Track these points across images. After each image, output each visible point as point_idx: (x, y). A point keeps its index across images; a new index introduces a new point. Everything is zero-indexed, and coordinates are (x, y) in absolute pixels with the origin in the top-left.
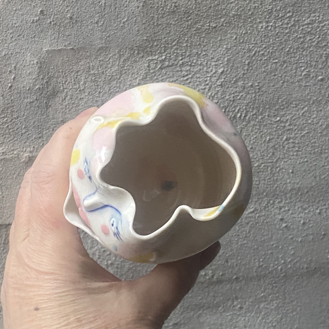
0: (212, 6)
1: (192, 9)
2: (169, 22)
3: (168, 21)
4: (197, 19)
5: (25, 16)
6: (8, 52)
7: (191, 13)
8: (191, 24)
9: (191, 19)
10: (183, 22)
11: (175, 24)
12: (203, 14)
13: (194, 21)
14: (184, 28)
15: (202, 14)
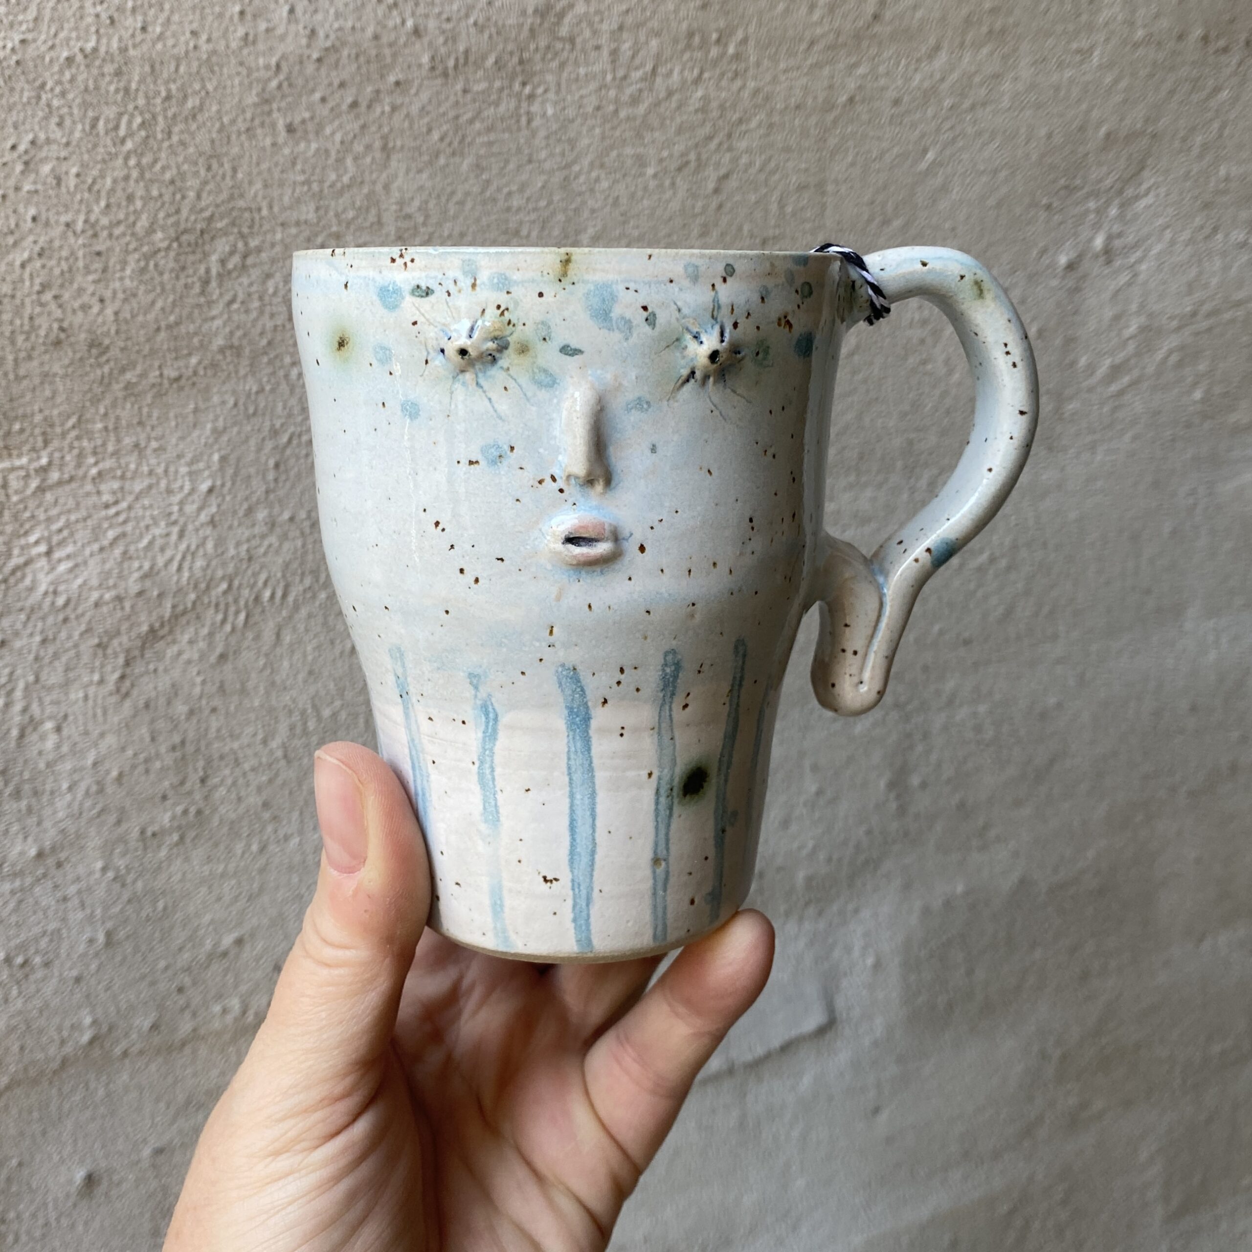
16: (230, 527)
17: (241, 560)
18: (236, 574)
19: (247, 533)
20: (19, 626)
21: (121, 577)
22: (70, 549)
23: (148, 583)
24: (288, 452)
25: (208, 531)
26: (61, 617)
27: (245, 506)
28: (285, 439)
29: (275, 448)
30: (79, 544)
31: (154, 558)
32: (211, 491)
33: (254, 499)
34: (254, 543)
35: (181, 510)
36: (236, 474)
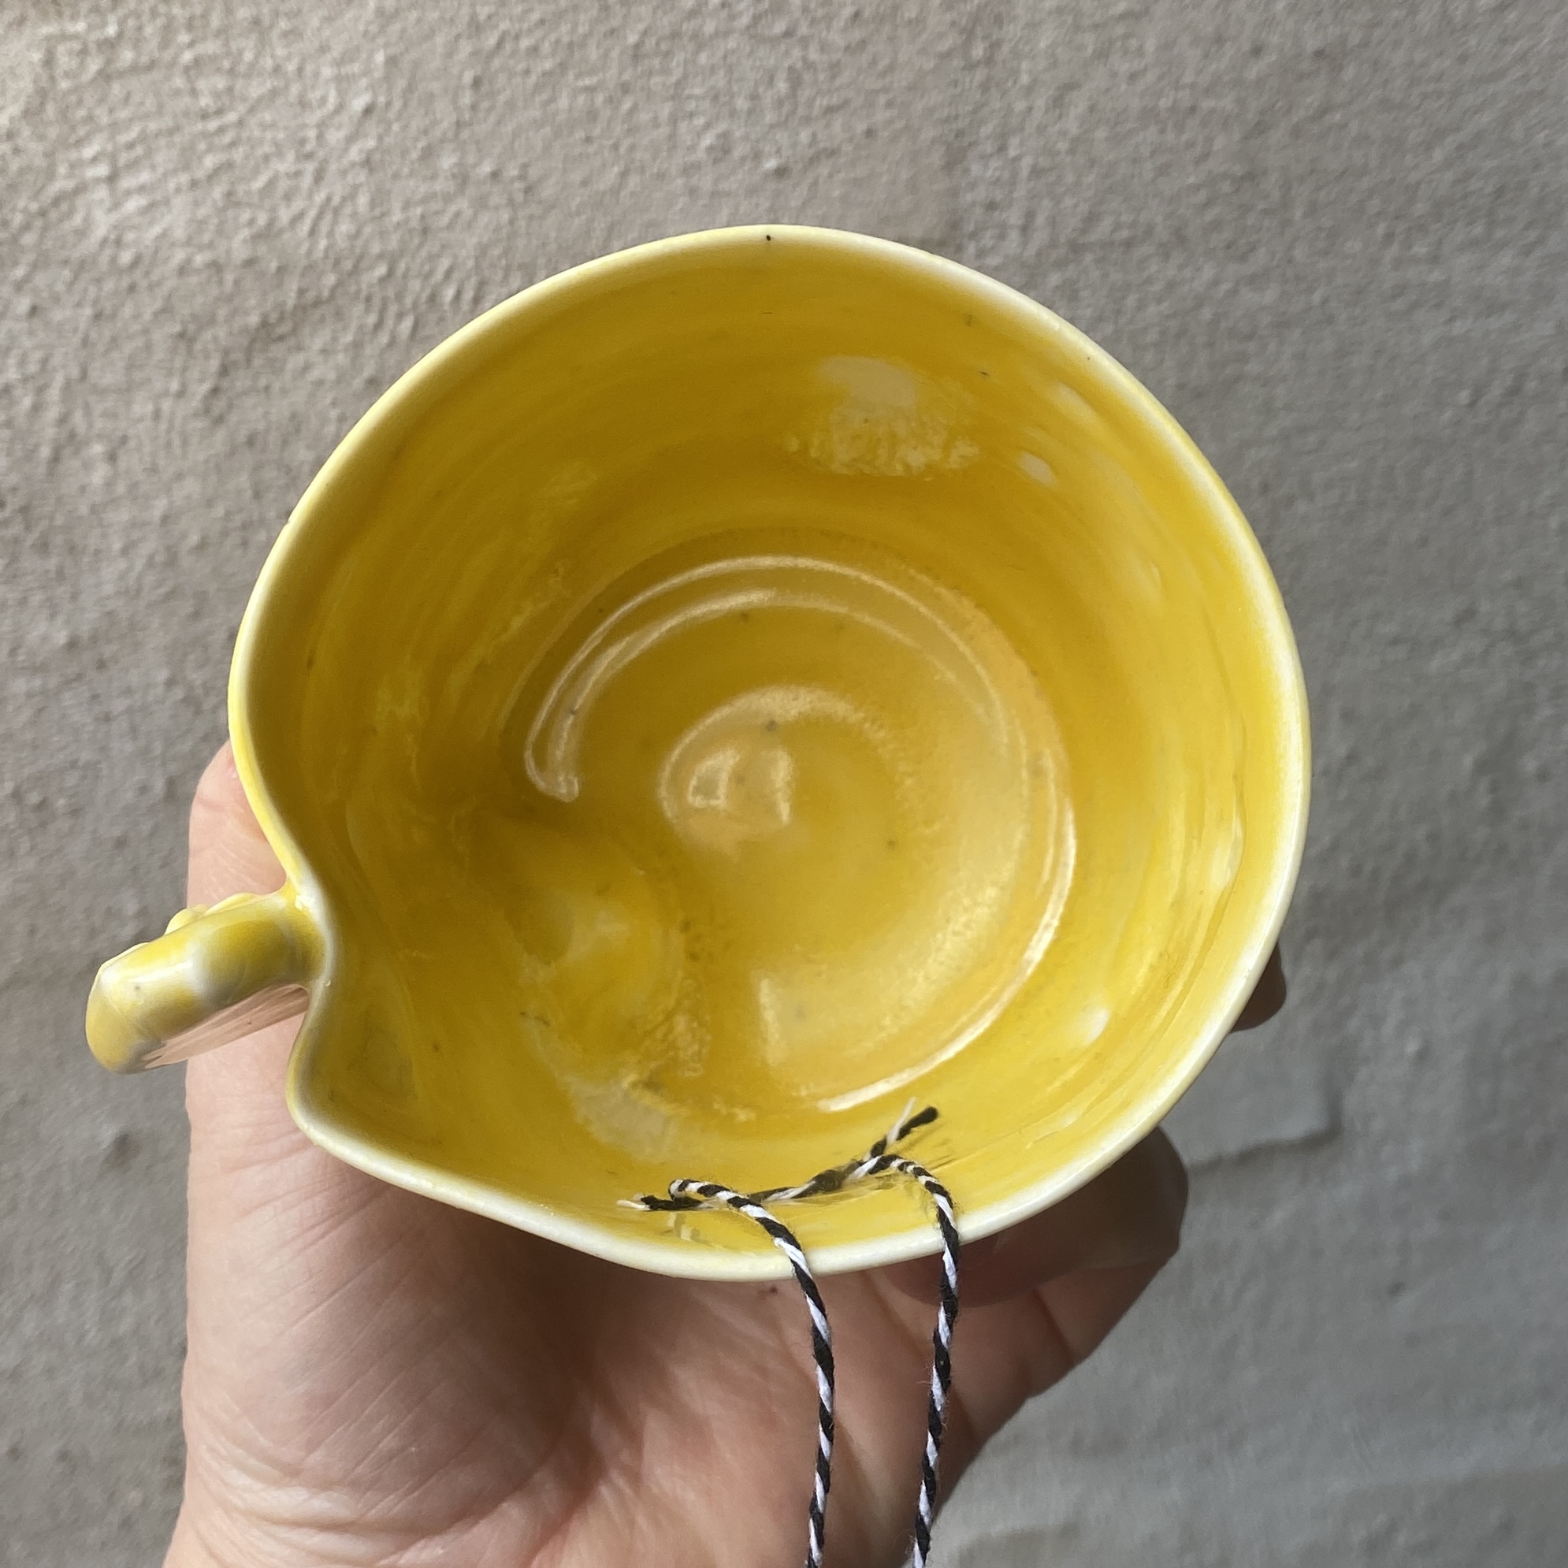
16: (396, 176)
17: (411, 231)
18: (402, 253)
19: (423, 189)
20: (60, 287)
21: (220, 231)
22: (145, 177)
23: (262, 249)
24: (496, 63)
25: (362, 177)
26: (125, 282)
27: (422, 144)
28: (492, 40)
29: (475, 54)
30: (160, 170)
31: (273, 210)
32: (368, 111)
33: (438, 133)
34: (435, 206)
35: (320, 137)
36: (410, 89)
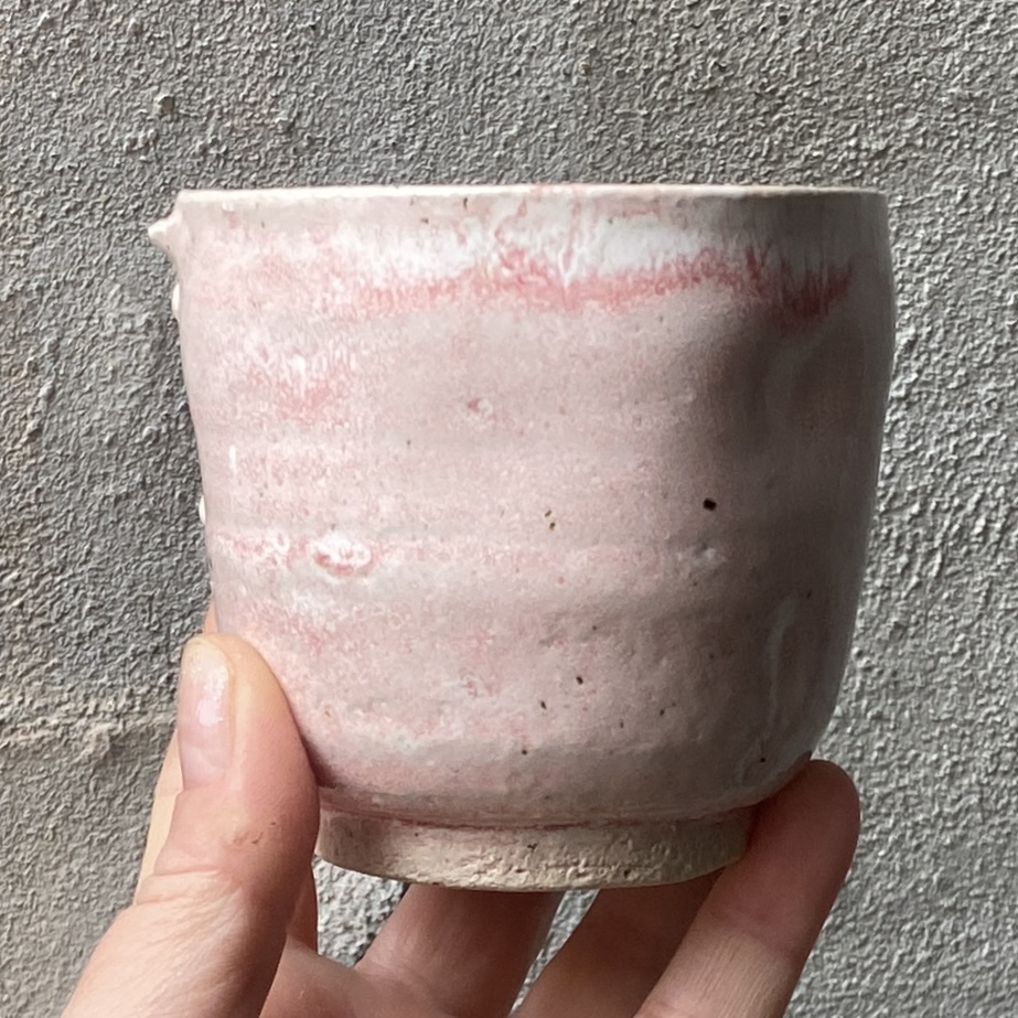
0: (870, 66)
1: (784, 78)
2: (694, 135)
3: (691, 131)
4: (807, 122)
5: (98, 124)
6: (28, 282)
7: (783, 97)
8: (783, 141)
9: (781, 121)
10: (750, 133)
11: (718, 146)
12: (833, 98)
13: (796, 129)
14: (753, 159)
15: (825, 99)
